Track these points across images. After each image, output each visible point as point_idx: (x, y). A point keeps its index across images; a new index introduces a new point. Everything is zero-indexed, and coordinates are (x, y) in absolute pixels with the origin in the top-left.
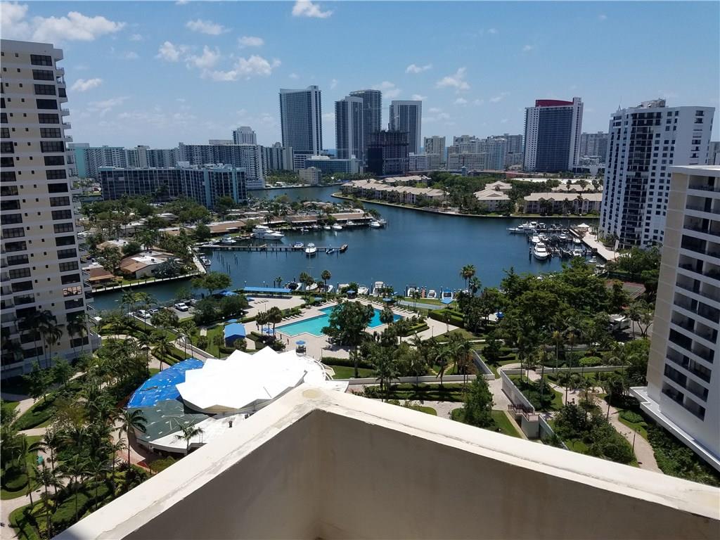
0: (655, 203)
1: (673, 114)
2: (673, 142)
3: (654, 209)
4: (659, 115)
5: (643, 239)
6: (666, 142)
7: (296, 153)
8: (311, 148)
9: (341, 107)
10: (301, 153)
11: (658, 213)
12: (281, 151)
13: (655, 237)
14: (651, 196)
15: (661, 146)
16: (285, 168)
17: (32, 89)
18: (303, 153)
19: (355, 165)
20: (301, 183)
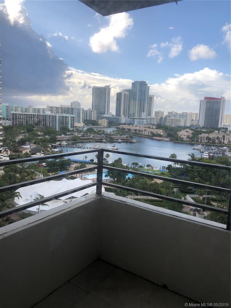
7: (97, 113)
9: (119, 95)
10: (100, 113)
19: (123, 119)
20: (99, 125)
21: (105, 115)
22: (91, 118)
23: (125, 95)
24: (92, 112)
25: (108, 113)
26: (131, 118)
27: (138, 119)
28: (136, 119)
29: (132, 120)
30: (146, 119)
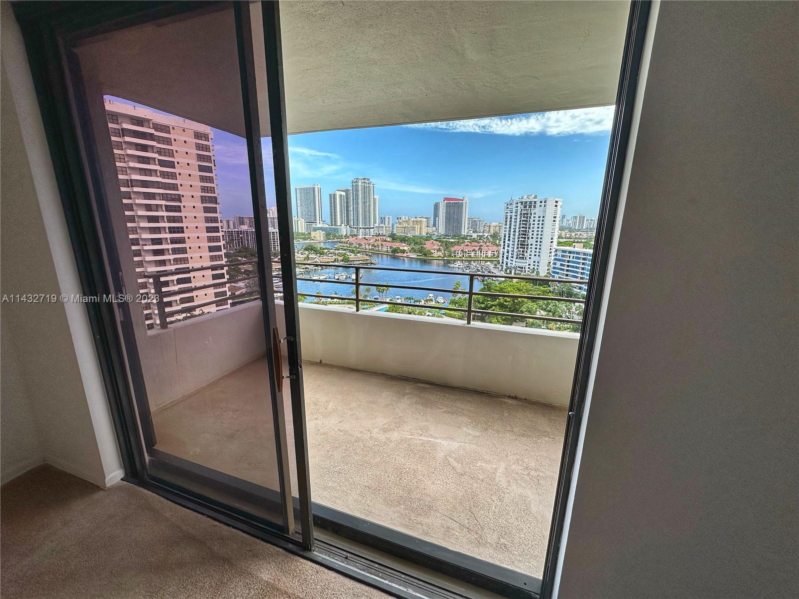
0: (533, 250)
1: (543, 202)
2: (543, 217)
3: (533, 253)
4: (535, 202)
5: (527, 270)
6: (539, 217)
7: (306, 222)
8: (315, 219)
9: (333, 197)
10: (309, 222)
11: (535, 255)
12: (297, 221)
13: (534, 268)
14: (531, 246)
15: (537, 219)
16: (300, 231)
17: (195, 157)
18: (311, 222)
19: (344, 230)
20: (313, 240)
21: (319, 226)
22: (298, 229)
23: (341, 196)
24: (299, 222)
25: (321, 221)
26: (354, 228)
27: (363, 228)
28: (360, 228)
29: (355, 230)
30: (373, 228)
